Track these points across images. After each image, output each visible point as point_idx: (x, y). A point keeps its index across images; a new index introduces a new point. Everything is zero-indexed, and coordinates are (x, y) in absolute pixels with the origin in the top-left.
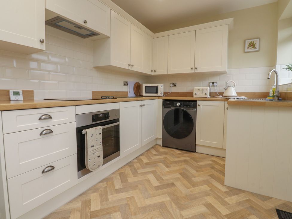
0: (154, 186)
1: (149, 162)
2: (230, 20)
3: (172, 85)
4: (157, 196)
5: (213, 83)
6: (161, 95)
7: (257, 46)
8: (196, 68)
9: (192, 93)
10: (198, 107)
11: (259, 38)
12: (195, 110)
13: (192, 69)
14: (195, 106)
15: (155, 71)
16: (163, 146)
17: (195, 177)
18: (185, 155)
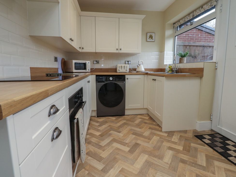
0: (127, 151)
1: (101, 133)
2: (143, 16)
3: (95, 62)
4: (138, 158)
5: (128, 62)
6: (88, 71)
7: (154, 38)
8: (121, 49)
9: (116, 69)
10: (126, 80)
11: (155, 33)
12: (124, 82)
13: (117, 49)
14: (124, 80)
15: (83, 48)
16: (97, 117)
17: (144, 133)
18: (120, 119)
